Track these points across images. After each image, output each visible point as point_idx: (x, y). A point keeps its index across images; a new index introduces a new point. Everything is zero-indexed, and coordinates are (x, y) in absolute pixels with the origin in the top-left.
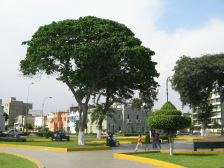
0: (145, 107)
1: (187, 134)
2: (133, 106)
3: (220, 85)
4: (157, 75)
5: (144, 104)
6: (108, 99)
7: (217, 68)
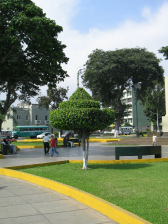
0: (54, 107)
1: (99, 135)
2: (40, 105)
3: (135, 82)
4: (66, 60)
5: (52, 103)
6: (8, 96)
7: (132, 62)
